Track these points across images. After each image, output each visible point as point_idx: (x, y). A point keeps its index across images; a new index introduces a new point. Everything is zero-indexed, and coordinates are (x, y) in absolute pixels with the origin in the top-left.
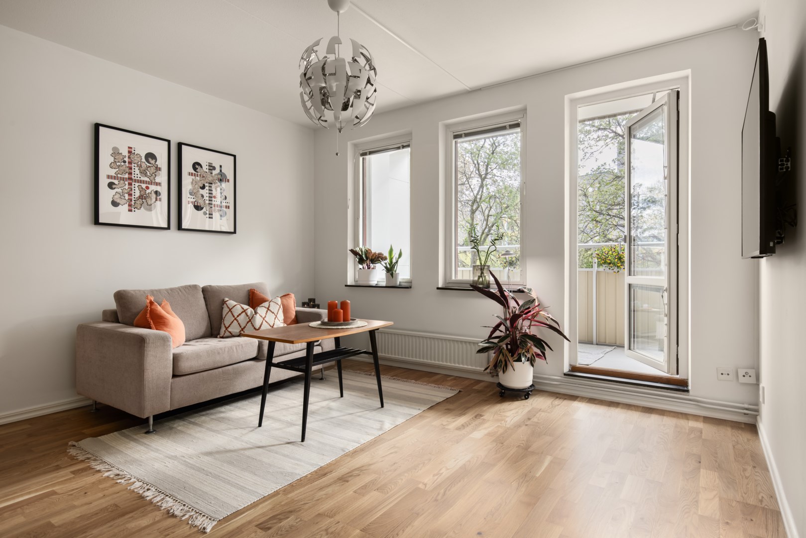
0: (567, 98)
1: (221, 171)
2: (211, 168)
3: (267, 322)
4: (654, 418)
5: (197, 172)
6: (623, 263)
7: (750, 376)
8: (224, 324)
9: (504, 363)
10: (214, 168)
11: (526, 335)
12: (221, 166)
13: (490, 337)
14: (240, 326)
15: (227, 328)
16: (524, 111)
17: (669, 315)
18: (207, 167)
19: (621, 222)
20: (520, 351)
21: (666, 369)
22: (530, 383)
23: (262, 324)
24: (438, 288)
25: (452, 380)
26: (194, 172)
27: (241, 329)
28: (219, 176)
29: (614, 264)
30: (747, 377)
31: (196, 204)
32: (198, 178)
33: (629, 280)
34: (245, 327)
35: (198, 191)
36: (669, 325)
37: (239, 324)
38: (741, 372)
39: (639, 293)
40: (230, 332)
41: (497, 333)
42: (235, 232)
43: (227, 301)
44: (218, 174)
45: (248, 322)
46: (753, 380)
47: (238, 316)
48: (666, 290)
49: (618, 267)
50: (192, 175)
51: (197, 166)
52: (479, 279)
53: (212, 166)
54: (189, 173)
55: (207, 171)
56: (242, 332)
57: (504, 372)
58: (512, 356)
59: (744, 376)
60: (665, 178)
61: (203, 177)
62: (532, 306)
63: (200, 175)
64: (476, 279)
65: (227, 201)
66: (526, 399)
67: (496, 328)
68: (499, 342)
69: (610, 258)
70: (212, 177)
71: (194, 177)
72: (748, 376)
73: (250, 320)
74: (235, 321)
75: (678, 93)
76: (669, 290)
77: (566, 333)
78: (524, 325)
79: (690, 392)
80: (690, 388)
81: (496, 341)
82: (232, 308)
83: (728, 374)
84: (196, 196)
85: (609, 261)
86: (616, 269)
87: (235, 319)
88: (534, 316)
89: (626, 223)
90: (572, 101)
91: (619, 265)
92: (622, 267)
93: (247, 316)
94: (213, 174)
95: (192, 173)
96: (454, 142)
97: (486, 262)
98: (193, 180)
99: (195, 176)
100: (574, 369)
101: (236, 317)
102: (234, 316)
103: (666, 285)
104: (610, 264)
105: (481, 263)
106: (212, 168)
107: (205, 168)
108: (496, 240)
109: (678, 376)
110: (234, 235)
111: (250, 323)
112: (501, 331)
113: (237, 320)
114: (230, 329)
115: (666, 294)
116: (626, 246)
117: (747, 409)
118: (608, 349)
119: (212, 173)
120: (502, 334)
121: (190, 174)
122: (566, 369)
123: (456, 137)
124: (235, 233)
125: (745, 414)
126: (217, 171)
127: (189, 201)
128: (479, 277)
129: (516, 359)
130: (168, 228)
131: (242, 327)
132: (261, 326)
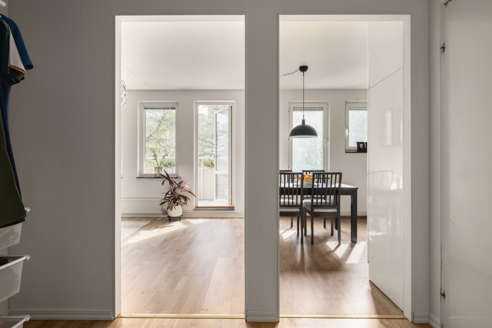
0: (194, 101)
4: (224, 220)
6: (213, 165)
9: (171, 207)
11: (180, 195)
13: (165, 198)
16: (177, 103)
17: (229, 185)
19: (213, 146)
20: (177, 201)
21: (228, 204)
22: (181, 214)
24: (137, 178)
25: (145, 218)
29: (210, 166)
33: (216, 172)
36: (229, 188)
39: (219, 177)
41: (168, 196)
48: (228, 176)
49: (211, 167)
52: (157, 173)
57: (171, 210)
58: (175, 204)
60: (228, 136)
62: (182, 184)
64: (156, 173)
66: (180, 220)
67: (167, 194)
68: (169, 199)
69: (208, 163)
75: (232, 106)
76: (229, 176)
77: (194, 194)
78: (179, 192)
79: (235, 210)
80: (235, 209)
81: (168, 198)
85: (208, 165)
86: (211, 168)
88: (183, 187)
89: (215, 146)
90: (196, 103)
91: (212, 166)
92: (213, 167)
96: (144, 110)
97: (160, 166)
100: (197, 207)
103: (228, 174)
104: (208, 166)
105: (158, 166)
108: (164, 156)
109: (231, 206)
112: (169, 194)
115: (228, 177)
116: (215, 159)
118: (208, 201)
120: (170, 196)
122: (194, 208)
123: (145, 108)
128: (157, 172)
129: (176, 205)
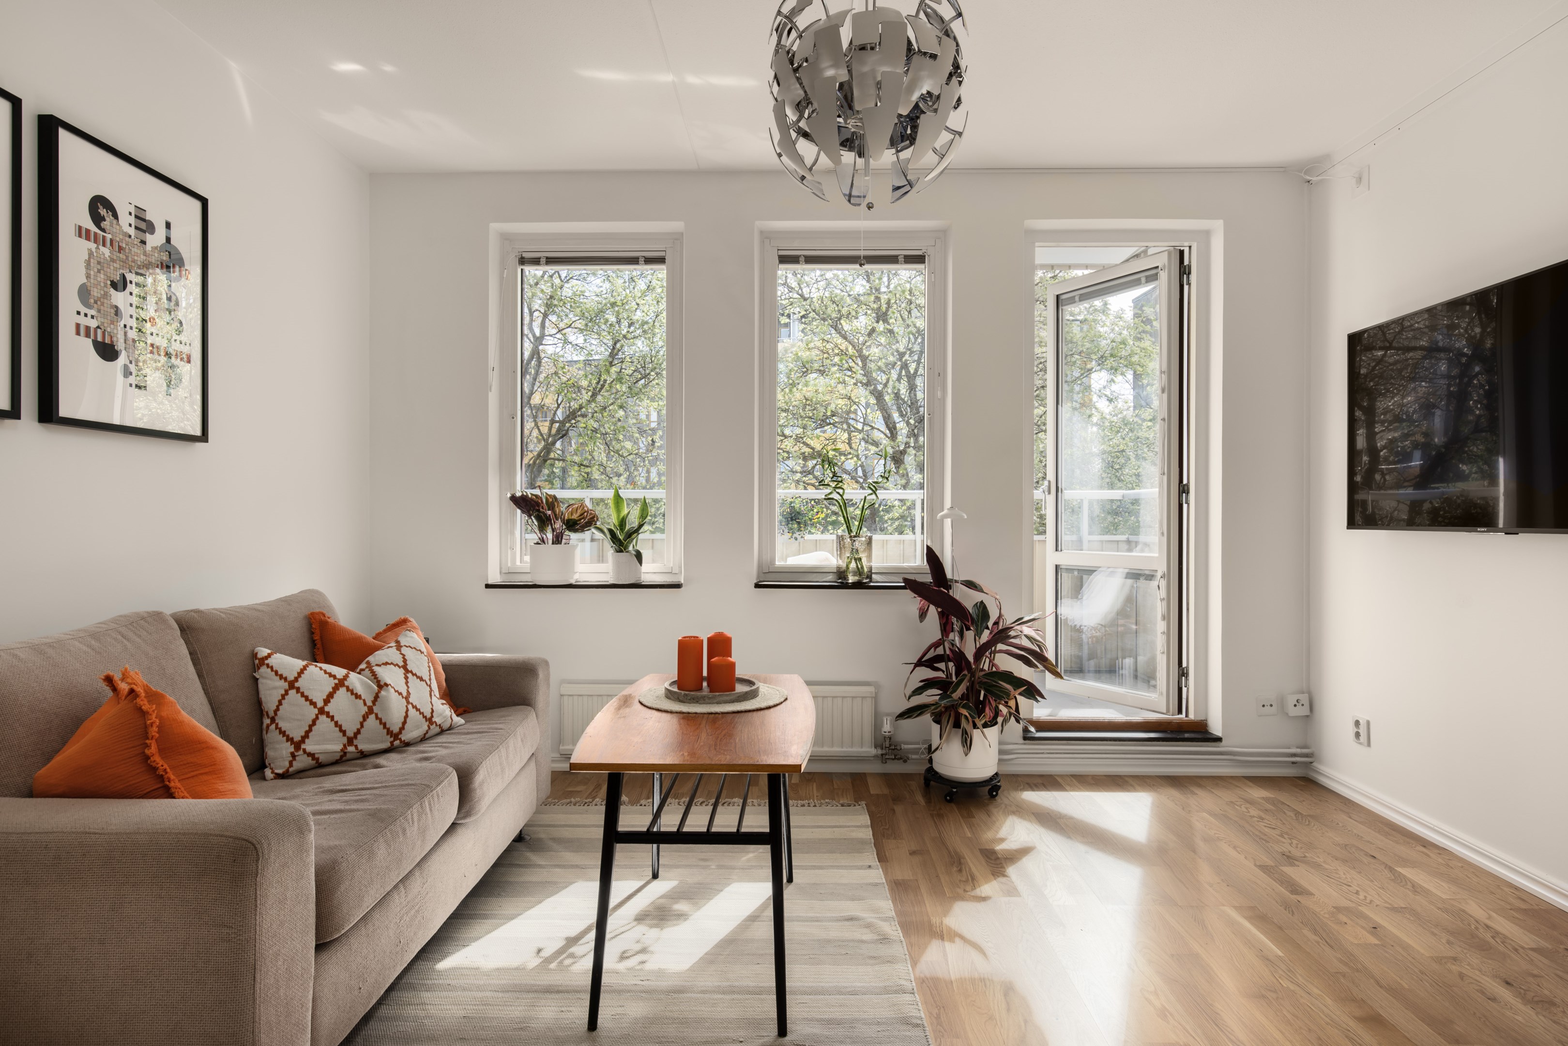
1: (168, 240)
2: (143, 226)
3: (418, 710)
5: (103, 230)
7: (1303, 705)
8: (283, 733)
10: (150, 228)
11: (993, 674)
12: (168, 225)
14: (344, 733)
15: (298, 745)
16: (942, 235)
18: (132, 220)
21: (1163, 707)
23: (406, 716)
26: (93, 228)
27: (345, 740)
28: (165, 257)
30: (1299, 707)
31: (100, 339)
32: (106, 251)
34: (358, 732)
35: (106, 295)
37: (336, 724)
38: (1292, 700)
40: (311, 755)
42: (204, 437)
43: (269, 656)
44: (162, 249)
45: (365, 717)
46: (1305, 711)
47: (327, 701)
50: (88, 238)
51: (103, 212)
53: (144, 220)
54: (80, 228)
55: (132, 231)
56: (351, 749)
59: (1295, 705)
60: (1163, 391)
61: (120, 249)
63: (111, 241)
65: (183, 337)
70: (145, 254)
71: (92, 246)
72: (1300, 704)
73: (370, 711)
74: (323, 718)
82: (296, 679)
83: (1271, 705)
84: (99, 311)
87: (322, 711)
93: (358, 697)
94: (148, 247)
95: (88, 231)
98: (91, 254)
99: (96, 241)
101: (320, 704)
102: (313, 704)
103: (1163, 568)
106: (145, 225)
107: (126, 221)
110: (200, 445)
111: (372, 717)
112: (936, 669)
113: (328, 715)
114: (310, 746)
117: (1294, 755)
119: (143, 242)
121: (82, 232)
123: (784, 260)
124: (206, 441)
125: (1293, 763)
126: (156, 240)
127: (78, 326)
130: (14, 413)
131: (350, 734)
132: (404, 723)
